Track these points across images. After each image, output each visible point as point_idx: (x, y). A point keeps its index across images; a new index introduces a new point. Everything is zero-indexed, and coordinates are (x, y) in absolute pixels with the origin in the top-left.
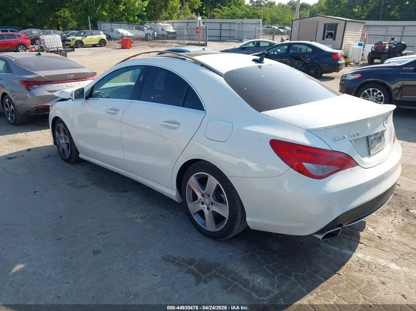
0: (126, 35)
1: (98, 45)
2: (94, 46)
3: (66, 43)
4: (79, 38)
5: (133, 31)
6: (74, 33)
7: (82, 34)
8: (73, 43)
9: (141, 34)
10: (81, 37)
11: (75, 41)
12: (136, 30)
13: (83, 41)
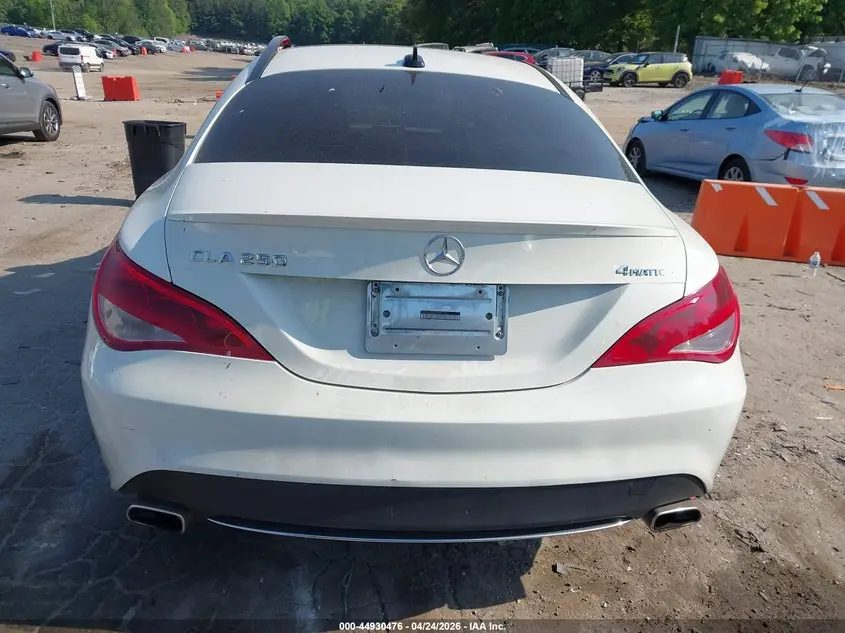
0: (750, 66)
1: (669, 85)
2: (662, 85)
3: (605, 76)
4: (632, 67)
5: (771, 58)
6: (629, 57)
7: (642, 58)
8: (616, 77)
9: (790, 65)
10: (637, 66)
11: (621, 73)
12: (780, 57)
13: (639, 73)
